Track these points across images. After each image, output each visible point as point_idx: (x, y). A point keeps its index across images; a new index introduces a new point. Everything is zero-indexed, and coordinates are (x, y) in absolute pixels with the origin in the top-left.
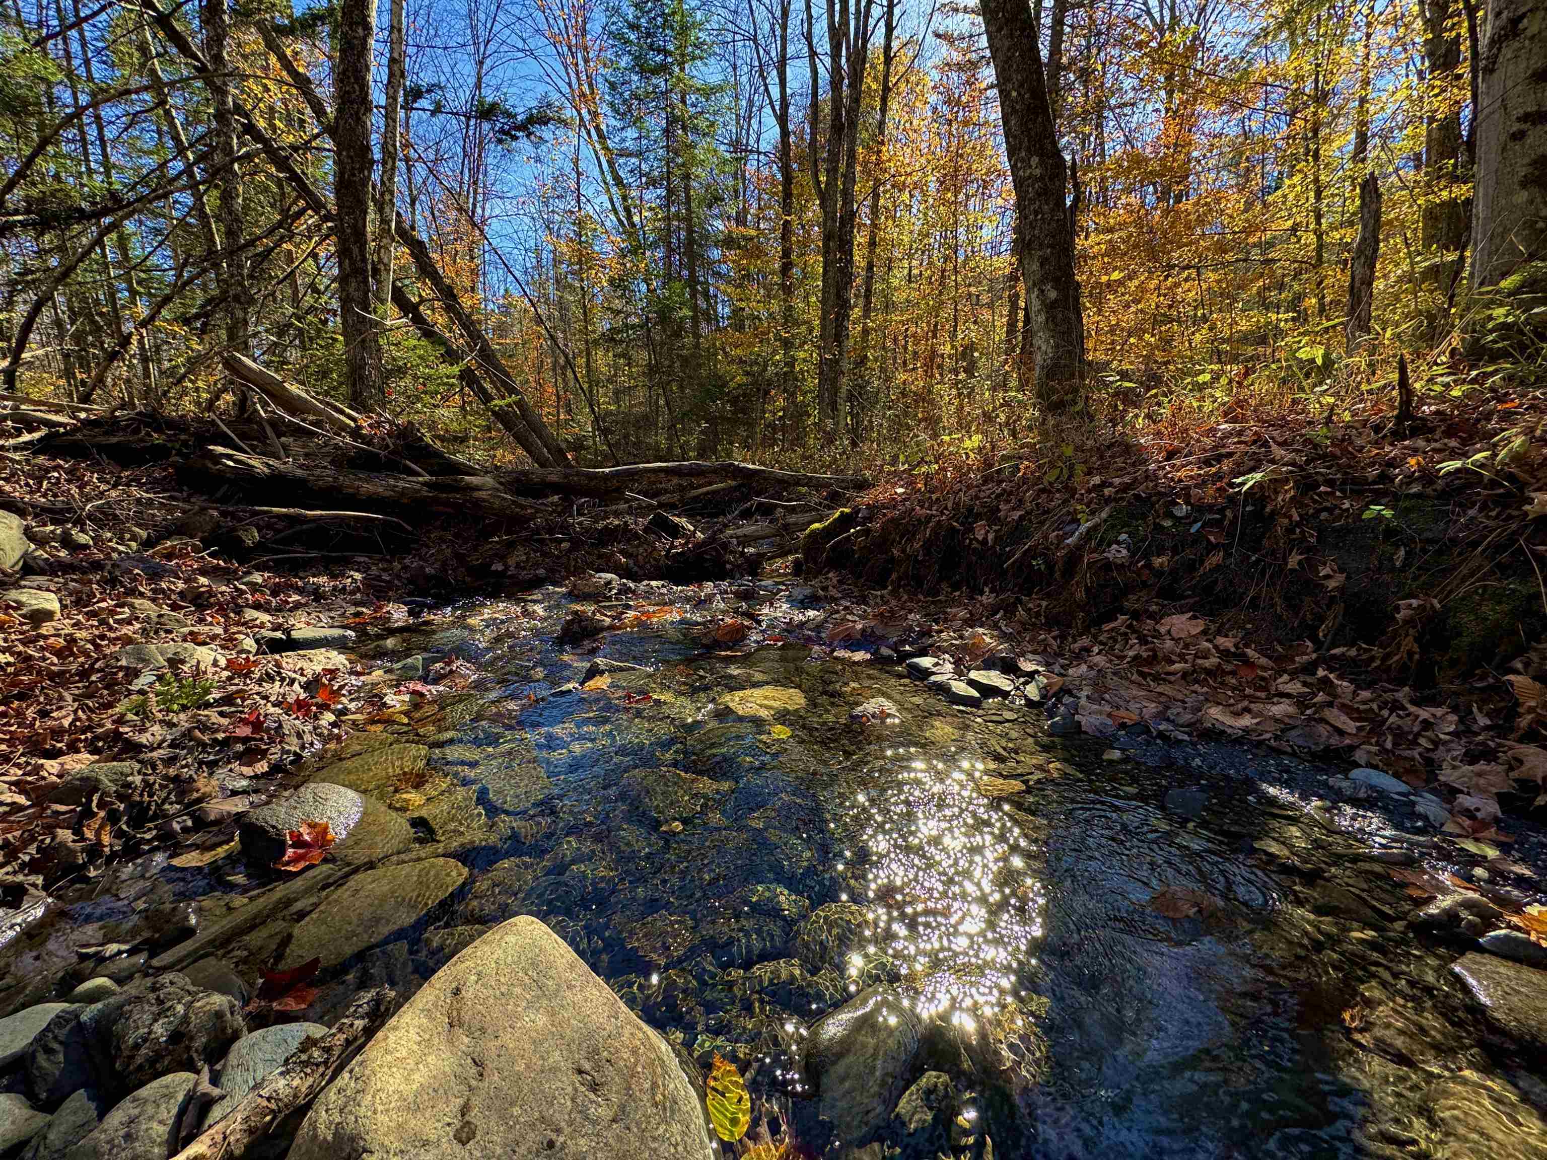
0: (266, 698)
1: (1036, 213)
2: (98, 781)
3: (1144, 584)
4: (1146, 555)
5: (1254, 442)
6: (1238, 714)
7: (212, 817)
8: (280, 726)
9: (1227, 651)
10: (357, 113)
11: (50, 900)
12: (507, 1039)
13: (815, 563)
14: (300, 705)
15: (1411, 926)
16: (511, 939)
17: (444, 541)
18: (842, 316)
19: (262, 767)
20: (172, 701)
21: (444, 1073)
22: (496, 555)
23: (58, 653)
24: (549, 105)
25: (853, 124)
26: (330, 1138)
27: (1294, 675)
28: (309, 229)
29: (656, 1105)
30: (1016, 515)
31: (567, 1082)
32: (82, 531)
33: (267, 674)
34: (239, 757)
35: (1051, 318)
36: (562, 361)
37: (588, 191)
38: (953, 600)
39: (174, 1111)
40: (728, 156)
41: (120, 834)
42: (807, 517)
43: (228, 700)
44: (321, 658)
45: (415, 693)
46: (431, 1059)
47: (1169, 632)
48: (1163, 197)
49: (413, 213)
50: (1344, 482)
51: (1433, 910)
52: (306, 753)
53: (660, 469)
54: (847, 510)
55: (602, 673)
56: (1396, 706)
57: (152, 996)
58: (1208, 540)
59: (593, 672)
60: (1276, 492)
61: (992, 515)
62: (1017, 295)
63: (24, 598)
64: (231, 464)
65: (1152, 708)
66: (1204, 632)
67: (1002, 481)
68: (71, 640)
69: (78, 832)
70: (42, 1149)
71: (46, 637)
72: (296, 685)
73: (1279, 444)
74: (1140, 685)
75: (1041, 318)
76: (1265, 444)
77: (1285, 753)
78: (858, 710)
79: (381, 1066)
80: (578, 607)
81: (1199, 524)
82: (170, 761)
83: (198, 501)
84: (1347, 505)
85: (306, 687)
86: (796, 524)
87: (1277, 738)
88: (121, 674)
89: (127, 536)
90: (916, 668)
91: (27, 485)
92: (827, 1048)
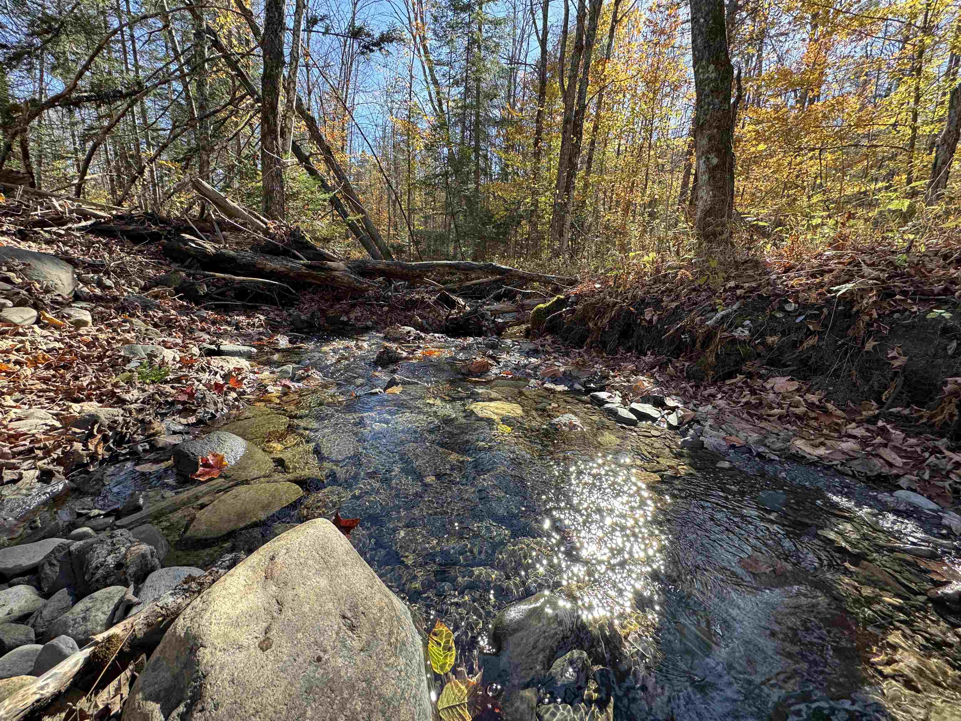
0: (200, 381)
1: (709, 104)
2: (99, 417)
3: (759, 355)
4: (762, 335)
5: (850, 263)
6: (816, 446)
7: (160, 445)
8: (205, 397)
9: (813, 404)
10: (276, 31)
11: (67, 481)
12: (300, 591)
13: (539, 330)
14: (218, 387)
15: (930, 600)
16: (311, 531)
17: (313, 301)
18: (571, 175)
19: (192, 420)
20: (146, 377)
21: (258, 606)
22: (344, 311)
23: (88, 345)
24: (394, 31)
25: (590, 45)
26: (182, 635)
27: (860, 423)
28: (247, 106)
29: (390, 644)
30: (674, 305)
31: (336, 622)
32: (109, 278)
33: (202, 368)
34: (179, 412)
35: (712, 177)
36: (394, 198)
37: (416, 88)
38: (626, 358)
39: (112, 607)
40: (506, 66)
41: (109, 449)
42: (535, 301)
43: (178, 380)
44: (234, 361)
45: (285, 386)
46: (251, 597)
47: (772, 388)
48: (801, 100)
49: (310, 100)
50: (914, 294)
51: (947, 590)
52: (218, 415)
53: (447, 265)
54: (562, 297)
55: (397, 384)
56: (935, 451)
57: (109, 541)
58: (809, 329)
59: (392, 383)
60: (862, 298)
61: (657, 304)
62: (690, 165)
63: (72, 313)
64: (194, 245)
65: (755, 436)
66: (798, 390)
67: (665, 283)
68: (96, 339)
69: (85, 445)
70: (39, 619)
71: (82, 335)
72: (218, 375)
73: (868, 265)
74: (747, 421)
75: (705, 177)
76: (858, 265)
77: (847, 475)
78: (555, 421)
79: (219, 597)
80: (387, 344)
81: (803, 317)
82: (140, 411)
83: (175, 266)
84: (915, 309)
85: (224, 377)
86: (529, 305)
87: (842, 464)
88: (120, 360)
89: (133, 283)
90: (595, 398)
91: (82, 250)
92: (508, 626)
